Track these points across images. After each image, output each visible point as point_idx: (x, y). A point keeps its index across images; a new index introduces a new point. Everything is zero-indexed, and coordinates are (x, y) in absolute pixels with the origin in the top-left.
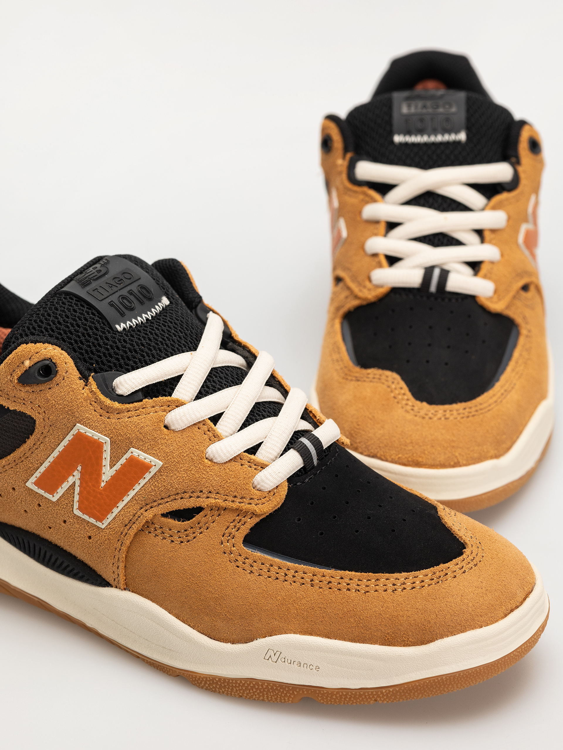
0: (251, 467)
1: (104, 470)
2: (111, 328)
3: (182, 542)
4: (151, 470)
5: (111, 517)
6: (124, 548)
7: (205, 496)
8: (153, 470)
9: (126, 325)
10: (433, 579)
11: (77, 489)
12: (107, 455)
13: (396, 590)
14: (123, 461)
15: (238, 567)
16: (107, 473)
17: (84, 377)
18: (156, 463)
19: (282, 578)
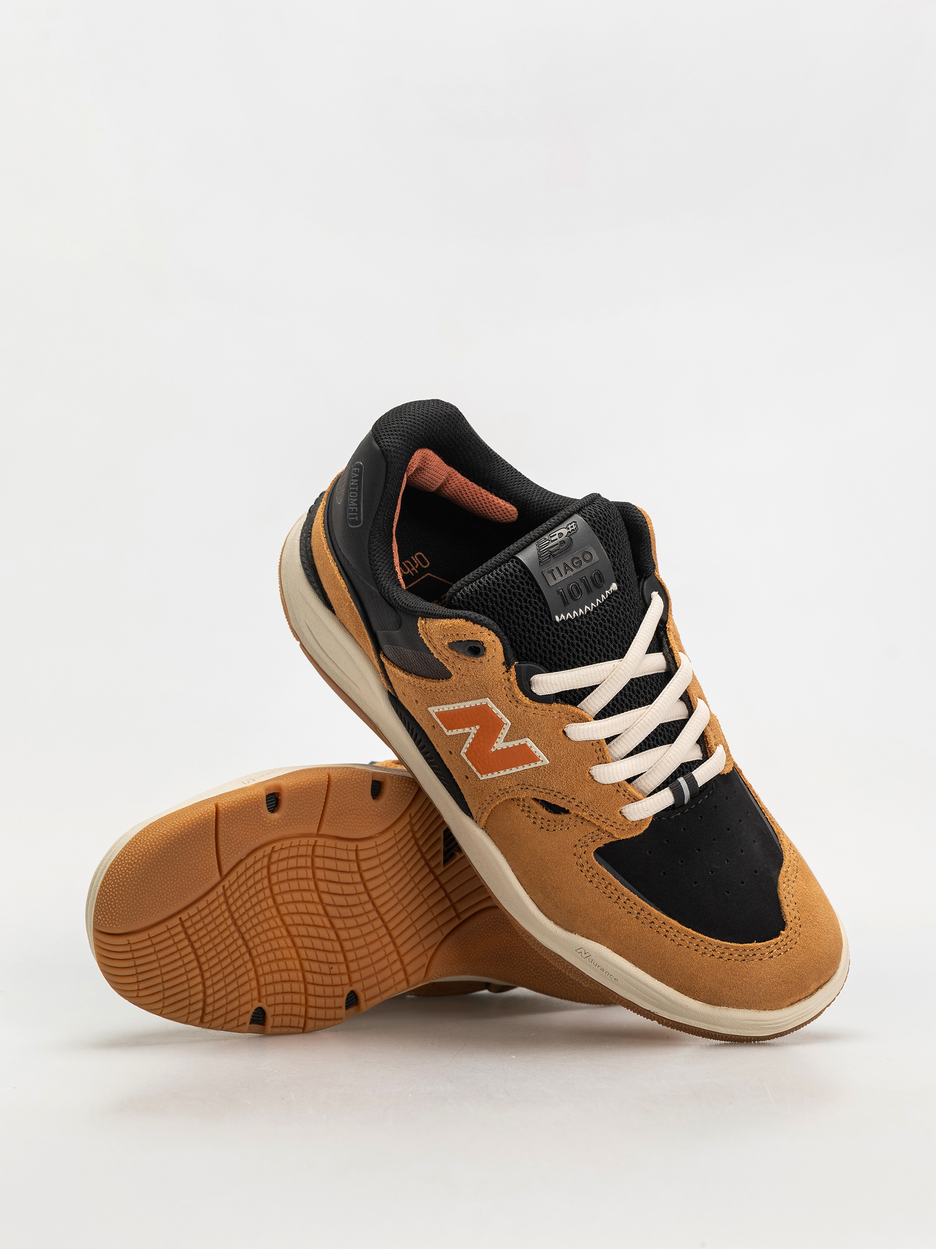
0: (624, 796)
1: (498, 740)
2: (550, 617)
3: (542, 828)
4: (538, 762)
5: (490, 776)
6: (493, 806)
7: (576, 804)
8: (539, 764)
9: (566, 617)
10: (741, 956)
11: (470, 740)
12: (505, 732)
13: (705, 953)
14: (516, 743)
15: (582, 871)
16: (499, 743)
17: (507, 664)
18: (543, 760)
19: (614, 899)
